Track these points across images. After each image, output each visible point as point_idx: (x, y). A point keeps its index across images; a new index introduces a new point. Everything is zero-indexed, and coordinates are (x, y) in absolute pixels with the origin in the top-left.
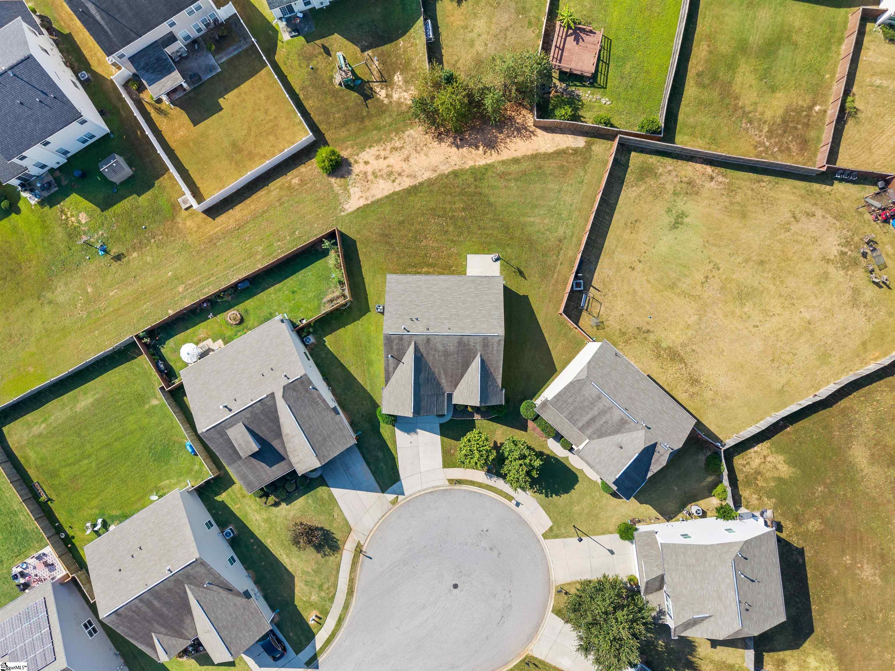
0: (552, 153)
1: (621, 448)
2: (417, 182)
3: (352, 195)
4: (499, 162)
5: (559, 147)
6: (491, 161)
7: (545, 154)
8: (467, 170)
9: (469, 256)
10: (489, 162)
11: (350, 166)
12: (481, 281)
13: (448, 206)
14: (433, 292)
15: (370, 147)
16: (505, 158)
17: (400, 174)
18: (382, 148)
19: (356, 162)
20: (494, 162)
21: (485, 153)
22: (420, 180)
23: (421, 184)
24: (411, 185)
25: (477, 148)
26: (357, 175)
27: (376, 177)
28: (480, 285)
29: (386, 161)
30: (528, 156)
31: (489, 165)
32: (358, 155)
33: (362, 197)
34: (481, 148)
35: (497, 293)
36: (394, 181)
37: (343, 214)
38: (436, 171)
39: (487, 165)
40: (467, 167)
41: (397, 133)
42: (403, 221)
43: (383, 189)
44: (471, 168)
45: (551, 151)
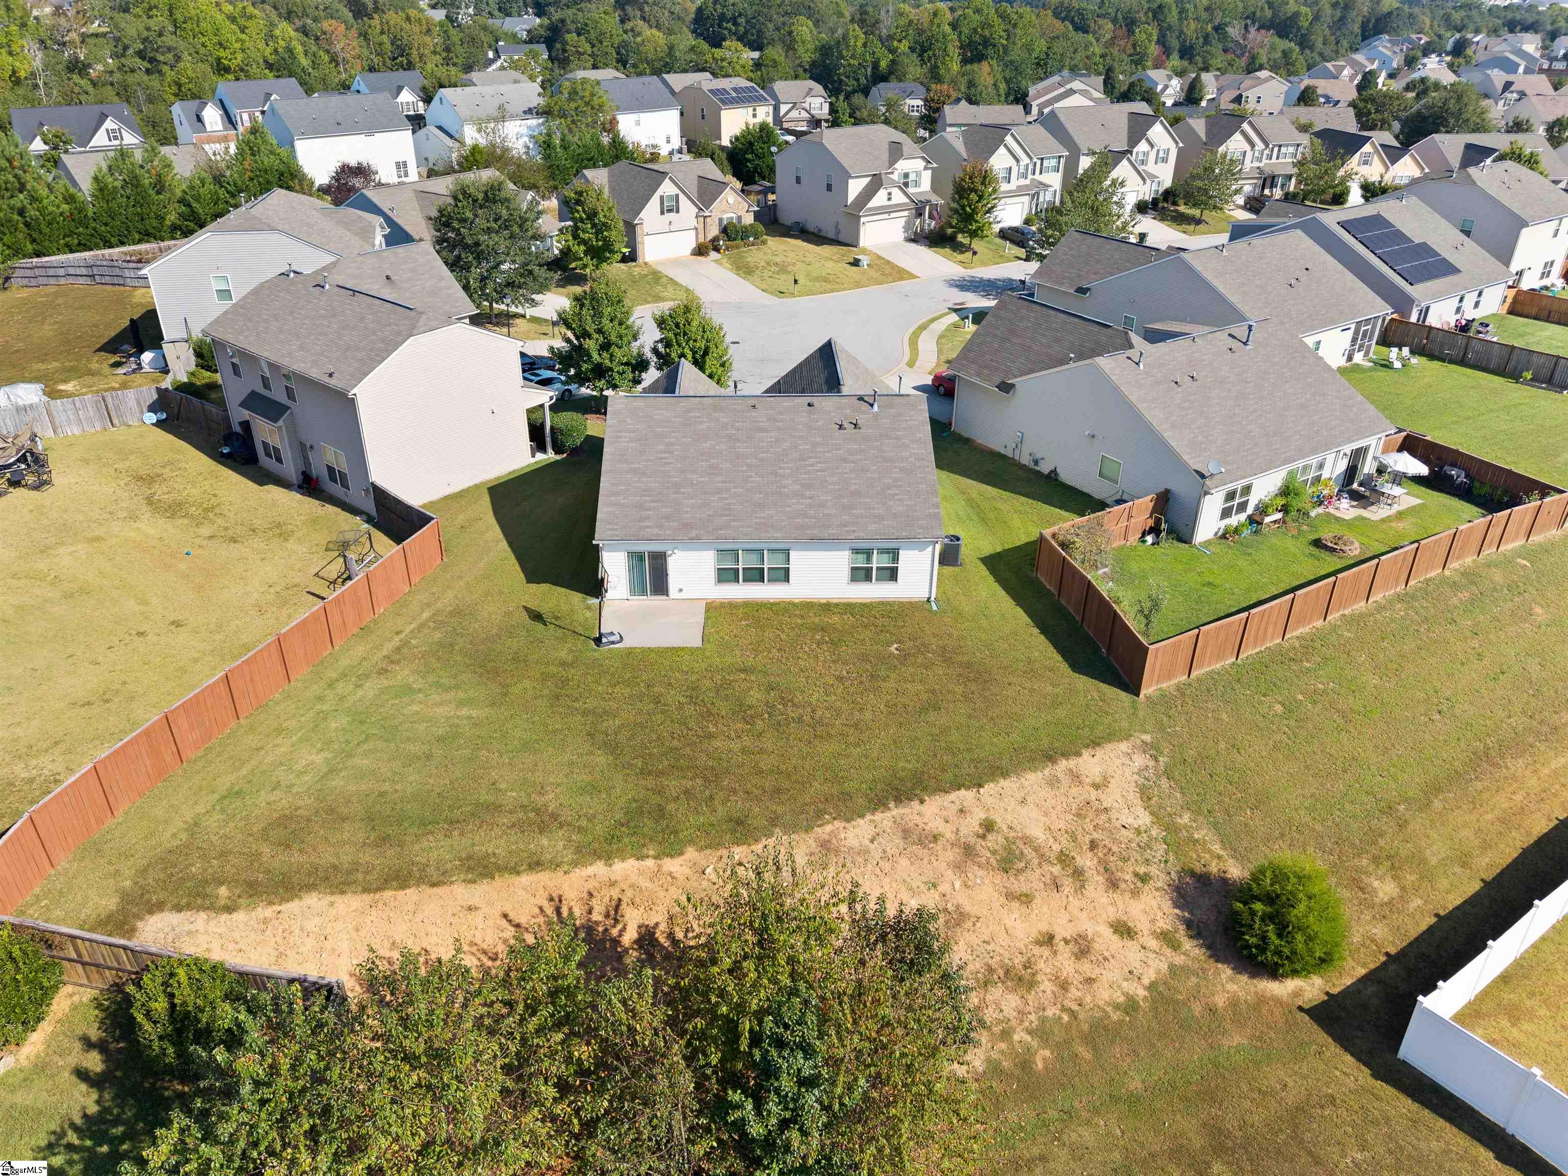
0: (310, 887)
1: (388, 278)
2: (895, 811)
3: (1134, 797)
4: (555, 865)
5: (269, 912)
6: (590, 870)
7: (341, 888)
8: (691, 842)
9: (697, 642)
10: (598, 868)
11: (1189, 924)
12: (660, 527)
13: (768, 743)
14: (803, 496)
15: (1130, 1006)
16: (526, 879)
17: (968, 851)
18: (1074, 993)
19: (1166, 937)
20: (575, 864)
21: (615, 912)
22: (885, 819)
23: (878, 803)
24: (915, 804)
25: (646, 938)
26: (1144, 879)
27: (1064, 859)
28: (667, 518)
29: (1044, 927)
30: (420, 881)
31: (597, 855)
32: (1172, 967)
33: (1096, 786)
34: (629, 937)
35: (617, 494)
36: (988, 826)
37: (1147, 738)
38: (825, 845)
39: (608, 858)
40: (691, 853)
41: (1025, 1064)
42: (924, 710)
43: (1023, 802)
44: (675, 852)
45: (313, 900)
